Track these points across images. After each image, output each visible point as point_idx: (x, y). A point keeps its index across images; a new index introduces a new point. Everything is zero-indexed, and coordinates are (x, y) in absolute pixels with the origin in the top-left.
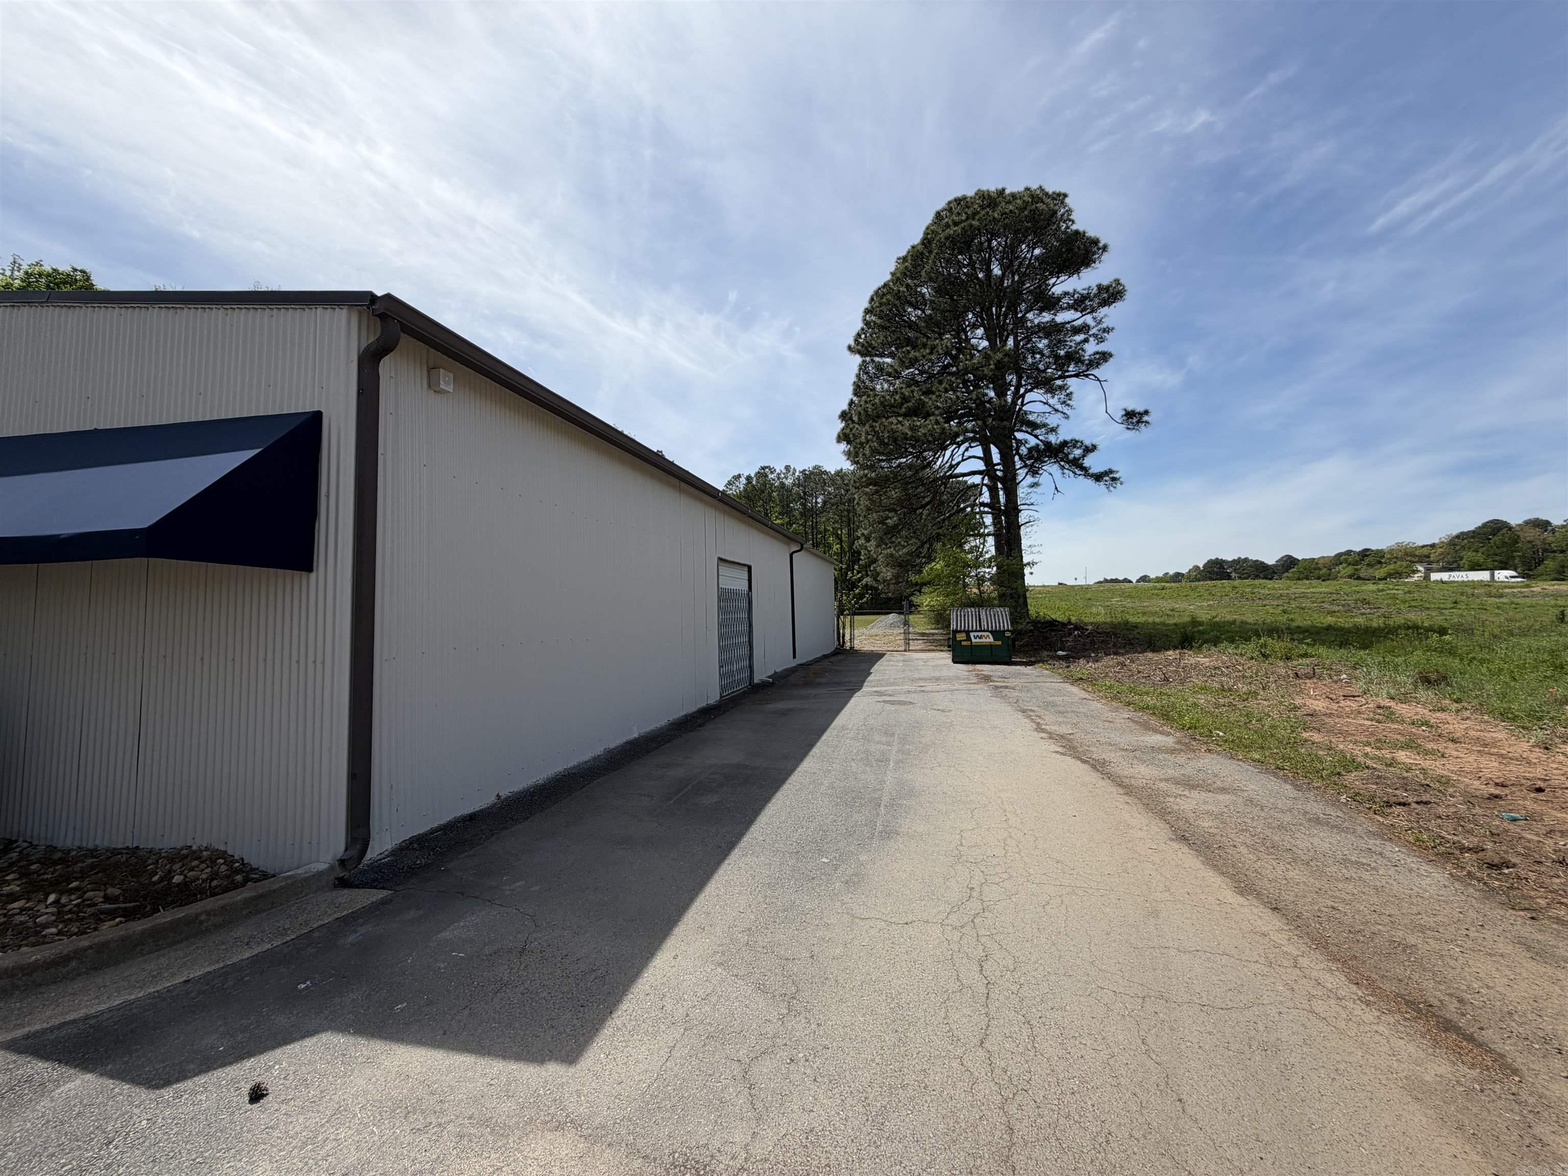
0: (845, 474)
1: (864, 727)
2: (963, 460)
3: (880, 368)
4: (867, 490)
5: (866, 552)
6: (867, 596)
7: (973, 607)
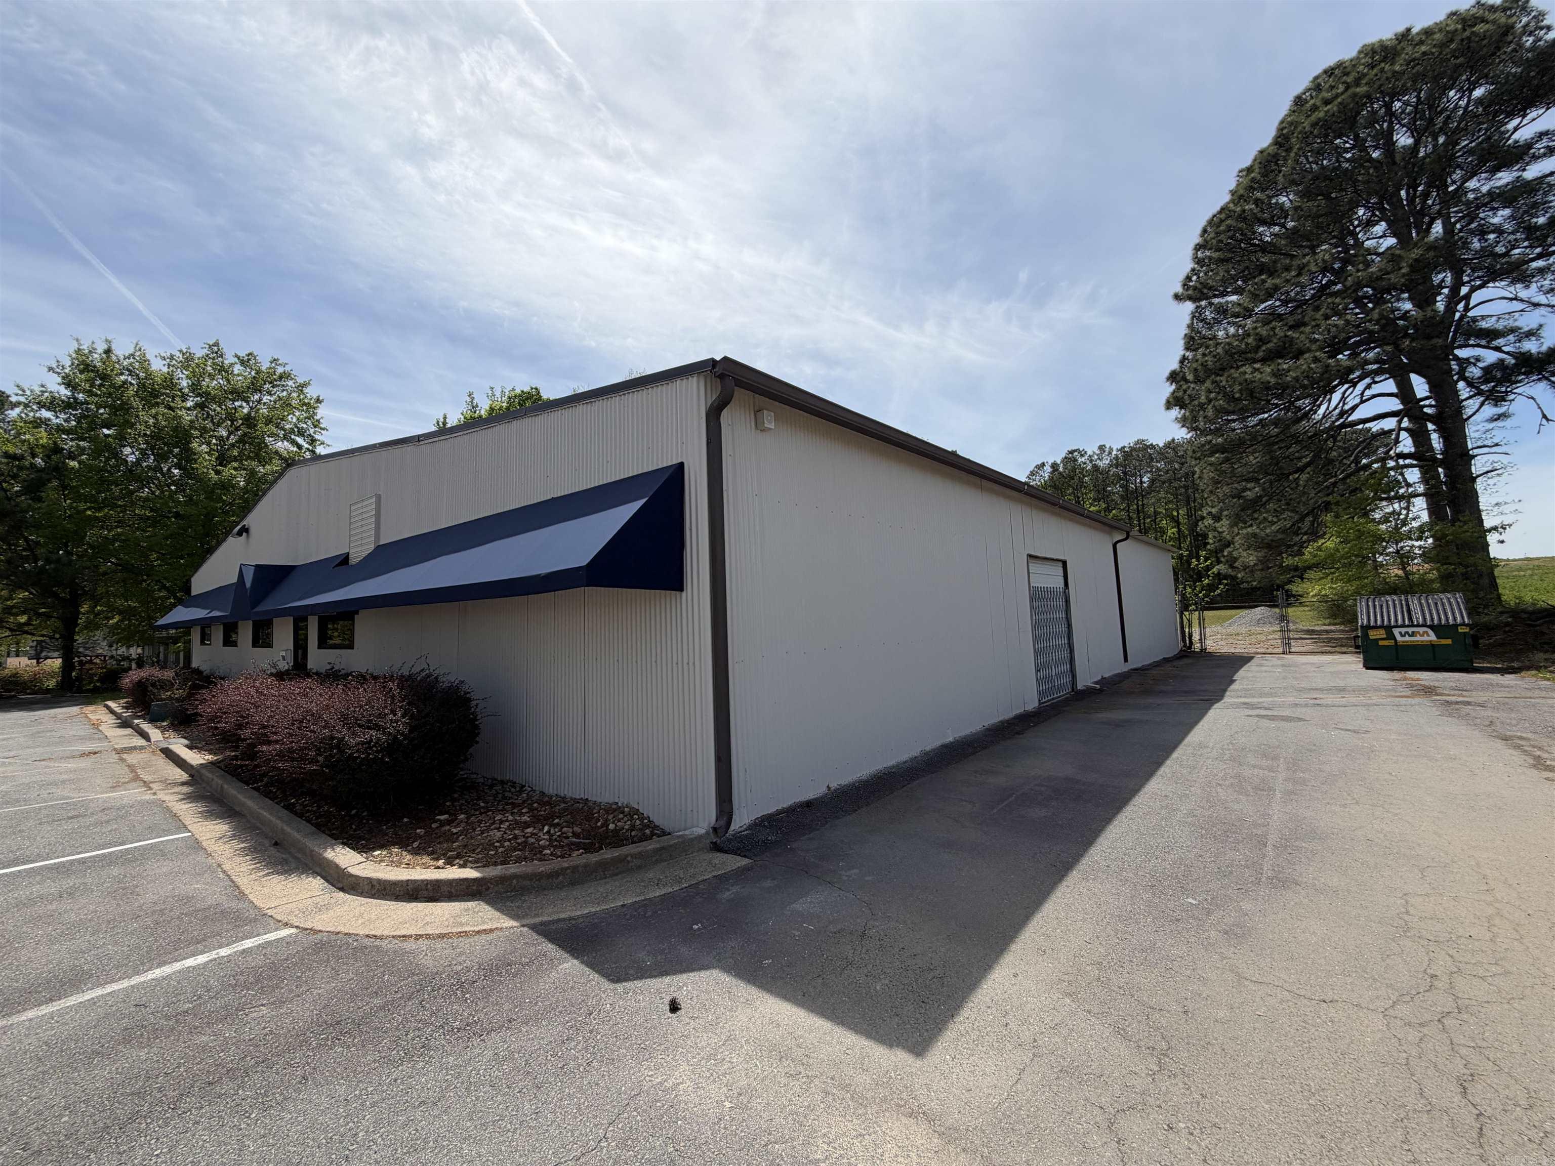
0: (1179, 445)
1: (1231, 747)
2: (1362, 402)
3: (1222, 311)
4: (1213, 459)
5: (1216, 534)
6: (1222, 587)
7: (1396, 594)
